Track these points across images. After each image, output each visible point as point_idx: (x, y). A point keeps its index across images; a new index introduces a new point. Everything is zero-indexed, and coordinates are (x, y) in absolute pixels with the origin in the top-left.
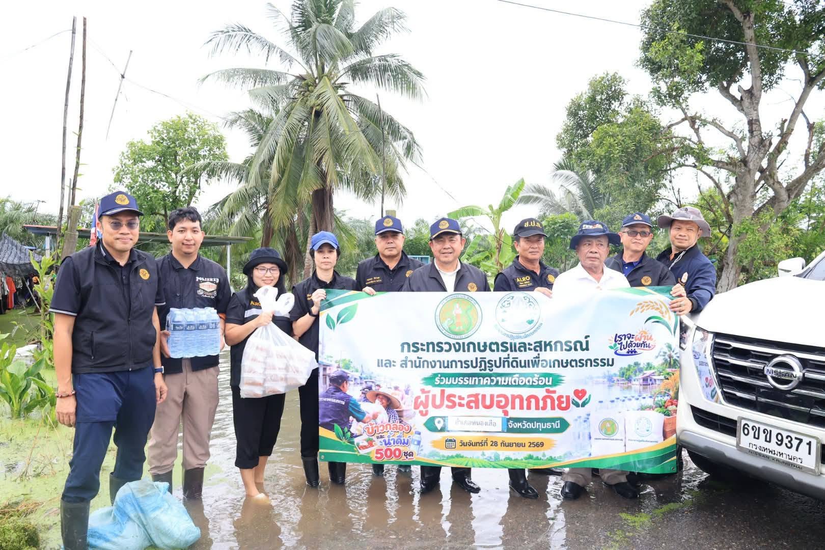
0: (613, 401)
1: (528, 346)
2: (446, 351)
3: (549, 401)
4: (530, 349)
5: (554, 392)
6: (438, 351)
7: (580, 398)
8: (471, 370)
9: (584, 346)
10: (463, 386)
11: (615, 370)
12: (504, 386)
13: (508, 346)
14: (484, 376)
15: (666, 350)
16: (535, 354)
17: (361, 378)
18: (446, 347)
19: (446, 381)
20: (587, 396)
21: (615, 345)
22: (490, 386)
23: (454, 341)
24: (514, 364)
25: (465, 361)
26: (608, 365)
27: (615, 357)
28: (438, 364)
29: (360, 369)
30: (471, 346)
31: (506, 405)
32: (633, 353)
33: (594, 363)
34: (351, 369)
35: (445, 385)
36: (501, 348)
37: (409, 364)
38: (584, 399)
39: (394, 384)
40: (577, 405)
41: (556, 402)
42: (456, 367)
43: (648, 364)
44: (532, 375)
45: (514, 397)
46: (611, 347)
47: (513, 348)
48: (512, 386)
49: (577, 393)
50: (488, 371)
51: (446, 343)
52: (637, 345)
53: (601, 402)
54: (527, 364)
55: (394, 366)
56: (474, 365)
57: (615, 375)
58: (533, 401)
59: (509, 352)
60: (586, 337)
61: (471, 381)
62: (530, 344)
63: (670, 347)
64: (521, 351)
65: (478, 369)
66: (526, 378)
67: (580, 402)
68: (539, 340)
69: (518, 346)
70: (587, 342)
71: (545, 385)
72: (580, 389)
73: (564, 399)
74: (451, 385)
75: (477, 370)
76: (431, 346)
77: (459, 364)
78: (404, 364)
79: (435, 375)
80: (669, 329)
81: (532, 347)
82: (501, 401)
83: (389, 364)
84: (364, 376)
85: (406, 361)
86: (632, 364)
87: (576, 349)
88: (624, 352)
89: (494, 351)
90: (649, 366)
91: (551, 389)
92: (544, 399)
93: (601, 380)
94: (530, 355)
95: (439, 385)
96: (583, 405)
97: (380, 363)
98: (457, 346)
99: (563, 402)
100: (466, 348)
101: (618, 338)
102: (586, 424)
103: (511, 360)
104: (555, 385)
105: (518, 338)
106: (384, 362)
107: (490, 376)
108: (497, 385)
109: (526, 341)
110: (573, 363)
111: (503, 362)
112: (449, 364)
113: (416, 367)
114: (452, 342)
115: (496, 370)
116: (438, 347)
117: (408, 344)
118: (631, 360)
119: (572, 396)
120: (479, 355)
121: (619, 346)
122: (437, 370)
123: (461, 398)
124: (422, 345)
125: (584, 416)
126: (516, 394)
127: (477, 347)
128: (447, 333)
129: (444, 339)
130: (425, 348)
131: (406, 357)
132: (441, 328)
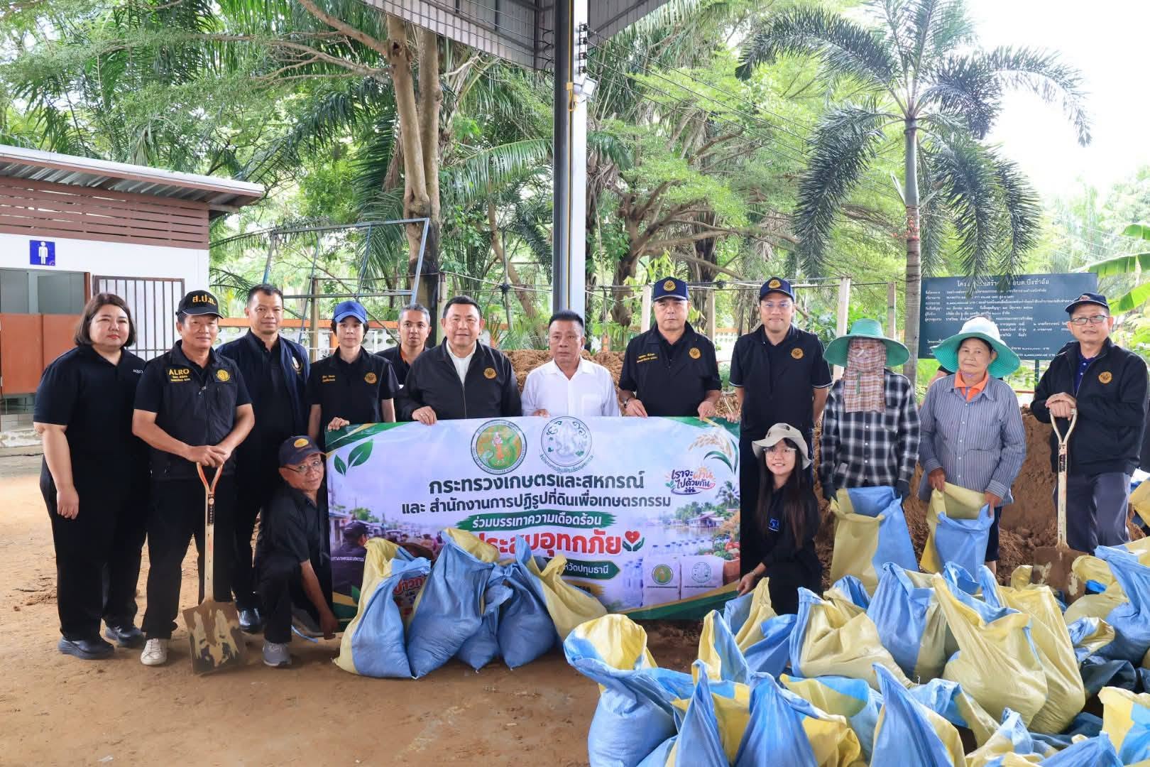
0: (668, 546)
1: (576, 481)
2: (486, 489)
3: (597, 543)
4: (578, 485)
5: (603, 533)
6: (476, 489)
7: (632, 541)
8: (515, 509)
9: (638, 483)
10: (506, 528)
11: (672, 511)
12: (550, 524)
13: (555, 479)
14: (528, 515)
15: (726, 489)
16: (584, 490)
17: (382, 529)
18: (486, 484)
19: (485, 523)
20: (640, 540)
21: (672, 482)
22: (535, 525)
23: (496, 477)
24: (561, 500)
25: (508, 499)
26: (665, 504)
27: (673, 496)
28: (476, 504)
29: (381, 519)
30: (515, 481)
31: (552, 545)
32: (691, 491)
33: (650, 501)
34: (370, 520)
35: (485, 529)
36: (547, 481)
37: (441, 507)
38: (636, 542)
39: (424, 532)
40: (629, 549)
41: (605, 545)
42: (498, 506)
43: (707, 504)
44: (579, 514)
45: (560, 537)
46: (668, 485)
47: (560, 483)
48: (558, 524)
49: (628, 535)
50: (532, 509)
51: (485, 480)
52: (696, 483)
53: (655, 546)
54: (574, 501)
55: (423, 510)
56: (519, 503)
57: (671, 515)
58: (580, 542)
59: (555, 486)
60: (641, 473)
61: (516, 522)
62: (578, 479)
63: (729, 485)
64: (568, 486)
65: (523, 507)
66: (573, 517)
67: (632, 546)
68: (589, 474)
69: (565, 480)
70: (642, 478)
71: (594, 525)
72: (632, 531)
73: (614, 542)
74: (492, 528)
75: (521, 509)
76: (467, 484)
77: (501, 503)
78: (435, 507)
79: (474, 518)
80: (729, 465)
81: (581, 482)
82: (546, 541)
83: (417, 508)
84: (386, 526)
85: (437, 504)
86: (690, 504)
87: (629, 486)
88: (682, 490)
89: (539, 485)
90: (708, 506)
91: (600, 530)
92: (592, 540)
93: (657, 521)
94: (577, 492)
95: (478, 529)
96: (636, 548)
97: (406, 509)
98: (499, 483)
99: (612, 545)
100: (509, 483)
101: (675, 475)
102: (638, 571)
103: (557, 496)
104: (605, 526)
105: (566, 471)
106: (410, 508)
107: (534, 513)
108: (542, 523)
109: (575, 475)
110: (626, 502)
111: (550, 497)
112: (490, 504)
113: (450, 510)
114: (492, 477)
115: (541, 507)
116: (477, 484)
117: (439, 483)
118: (689, 500)
119: (623, 538)
120: (524, 491)
121: (676, 484)
122: (476, 511)
123: (503, 542)
124: (456, 483)
125: (636, 562)
126: (562, 533)
127: (523, 482)
128: (486, 468)
129: (483, 475)
130: (460, 486)
131: (437, 499)
132: (479, 462)
